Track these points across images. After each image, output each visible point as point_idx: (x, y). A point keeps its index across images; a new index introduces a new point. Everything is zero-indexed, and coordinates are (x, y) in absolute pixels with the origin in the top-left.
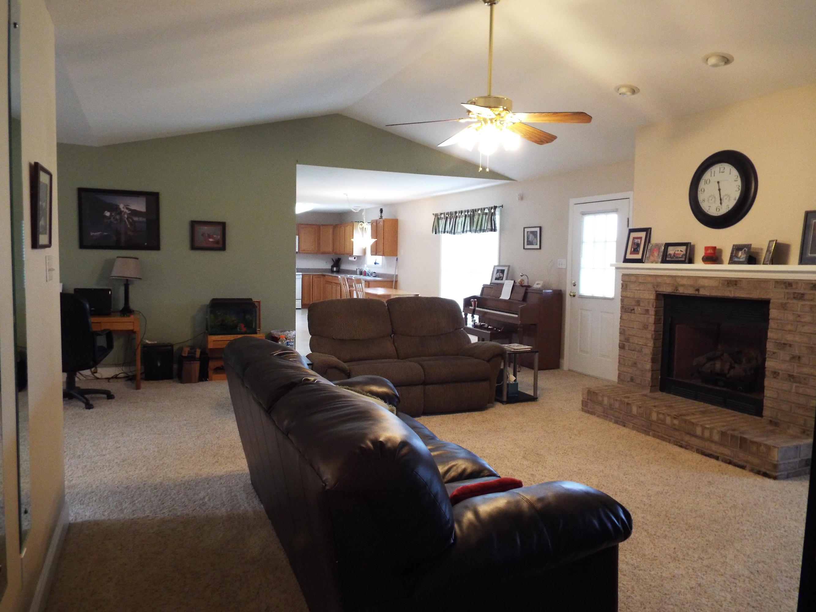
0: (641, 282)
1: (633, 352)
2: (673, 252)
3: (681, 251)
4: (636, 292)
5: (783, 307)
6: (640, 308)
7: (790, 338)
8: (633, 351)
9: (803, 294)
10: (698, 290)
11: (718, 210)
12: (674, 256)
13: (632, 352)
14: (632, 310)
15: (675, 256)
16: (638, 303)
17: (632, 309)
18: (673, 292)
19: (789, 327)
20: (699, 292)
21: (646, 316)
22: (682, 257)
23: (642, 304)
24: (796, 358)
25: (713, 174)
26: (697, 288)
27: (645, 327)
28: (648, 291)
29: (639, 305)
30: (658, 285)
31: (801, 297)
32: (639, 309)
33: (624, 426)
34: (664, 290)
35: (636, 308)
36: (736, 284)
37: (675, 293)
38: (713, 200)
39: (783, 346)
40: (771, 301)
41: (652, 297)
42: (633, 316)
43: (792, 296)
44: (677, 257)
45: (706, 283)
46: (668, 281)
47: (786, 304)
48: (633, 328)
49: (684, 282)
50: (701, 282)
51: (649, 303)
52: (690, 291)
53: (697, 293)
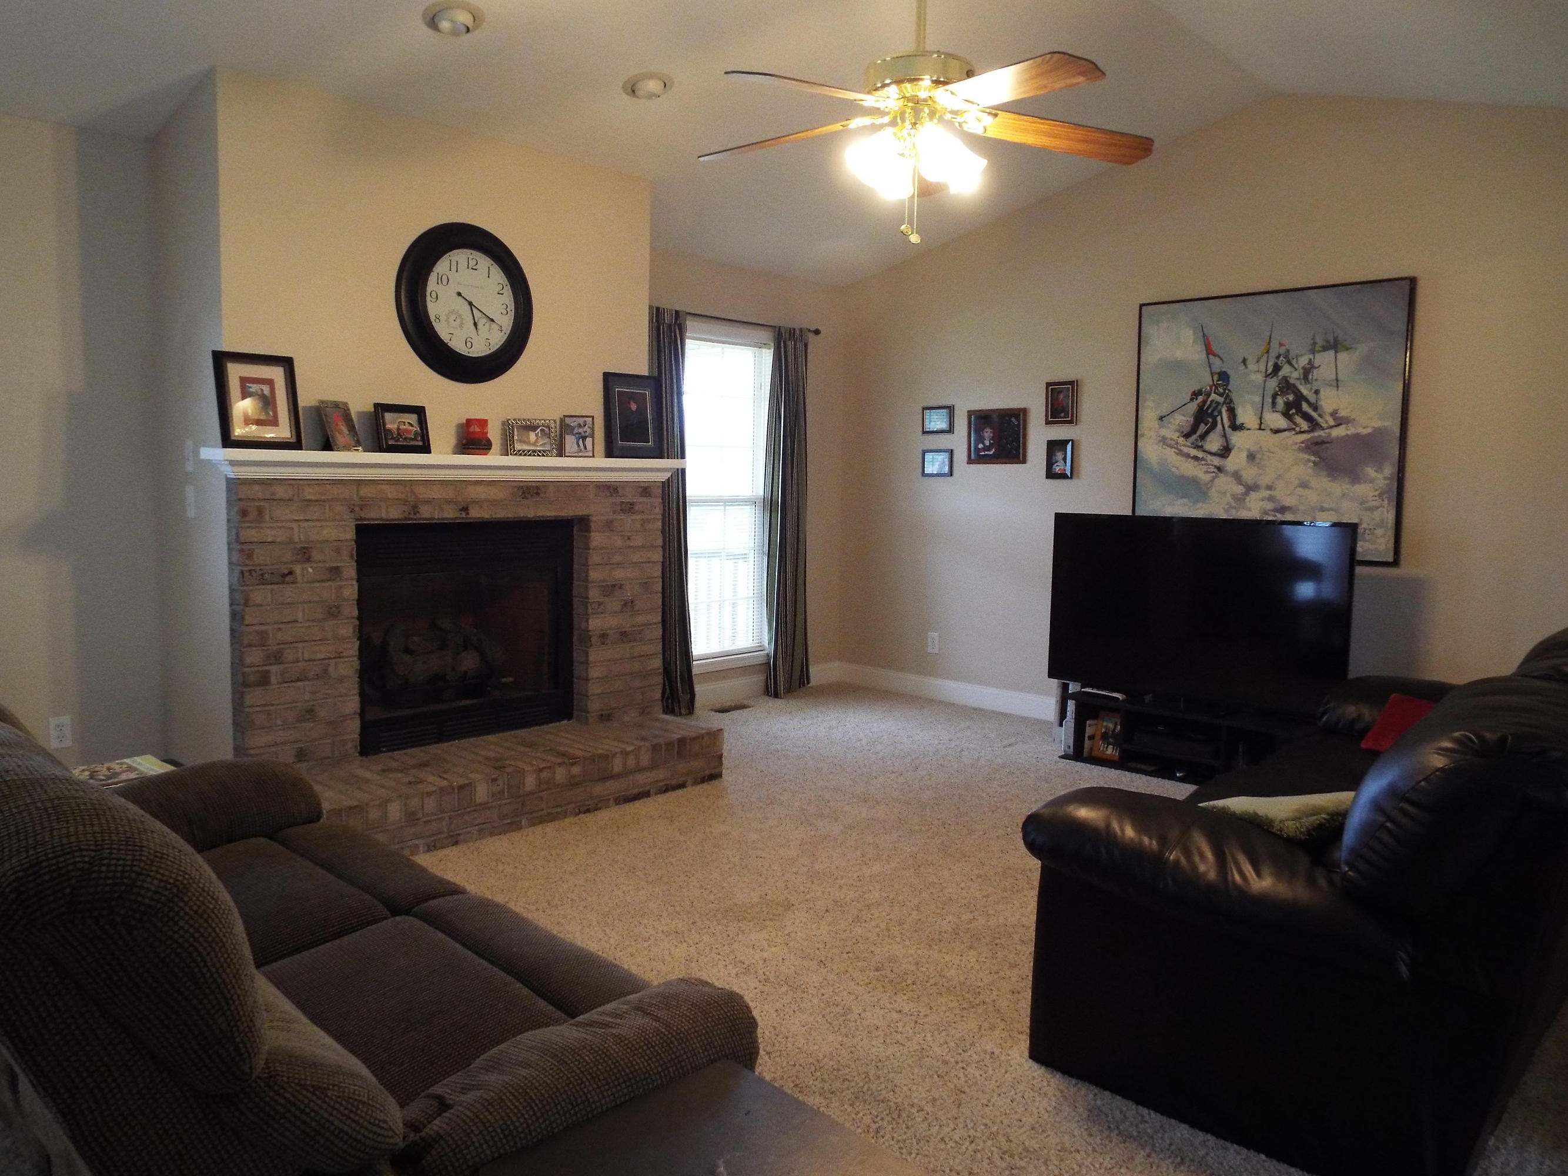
0: (310, 500)
1: (300, 684)
2: (395, 426)
3: (412, 425)
4: (295, 525)
5: (609, 525)
6: (311, 567)
7: (619, 574)
8: (299, 680)
9: (632, 504)
10: (465, 509)
11: (469, 344)
12: (399, 434)
13: (293, 684)
14: (284, 576)
15: (401, 436)
16: (305, 554)
17: (286, 571)
18: (406, 519)
19: (617, 558)
20: (468, 514)
21: (334, 584)
22: (415, 439)
23: (316, 555)
24: (628, 605)
25: (454, 268)
26: (464, 505)
27: (333, 612)
28: (334, 520)
29: (308, 560)
30: (364, 503)
31: (629, 508)
32: (310, 570)
33: (456, 843)
34: (384, 516)
35: (298, 569)
36: (538, 494)
37: (411, 519)
38: (458, 320)
39: (611, 588)
40: (593, 518)
41: (350, 534)
42: (288, 593)
43: (619, 508)
44: (406, 439)
45: (481, 493)
46: (391, 493)
47: (612, 521)
48: (296, 621)
49: (435, 494)
50: (473, 493)
51: (338, 550)
52: (449, 514)
53: (464, 515)
